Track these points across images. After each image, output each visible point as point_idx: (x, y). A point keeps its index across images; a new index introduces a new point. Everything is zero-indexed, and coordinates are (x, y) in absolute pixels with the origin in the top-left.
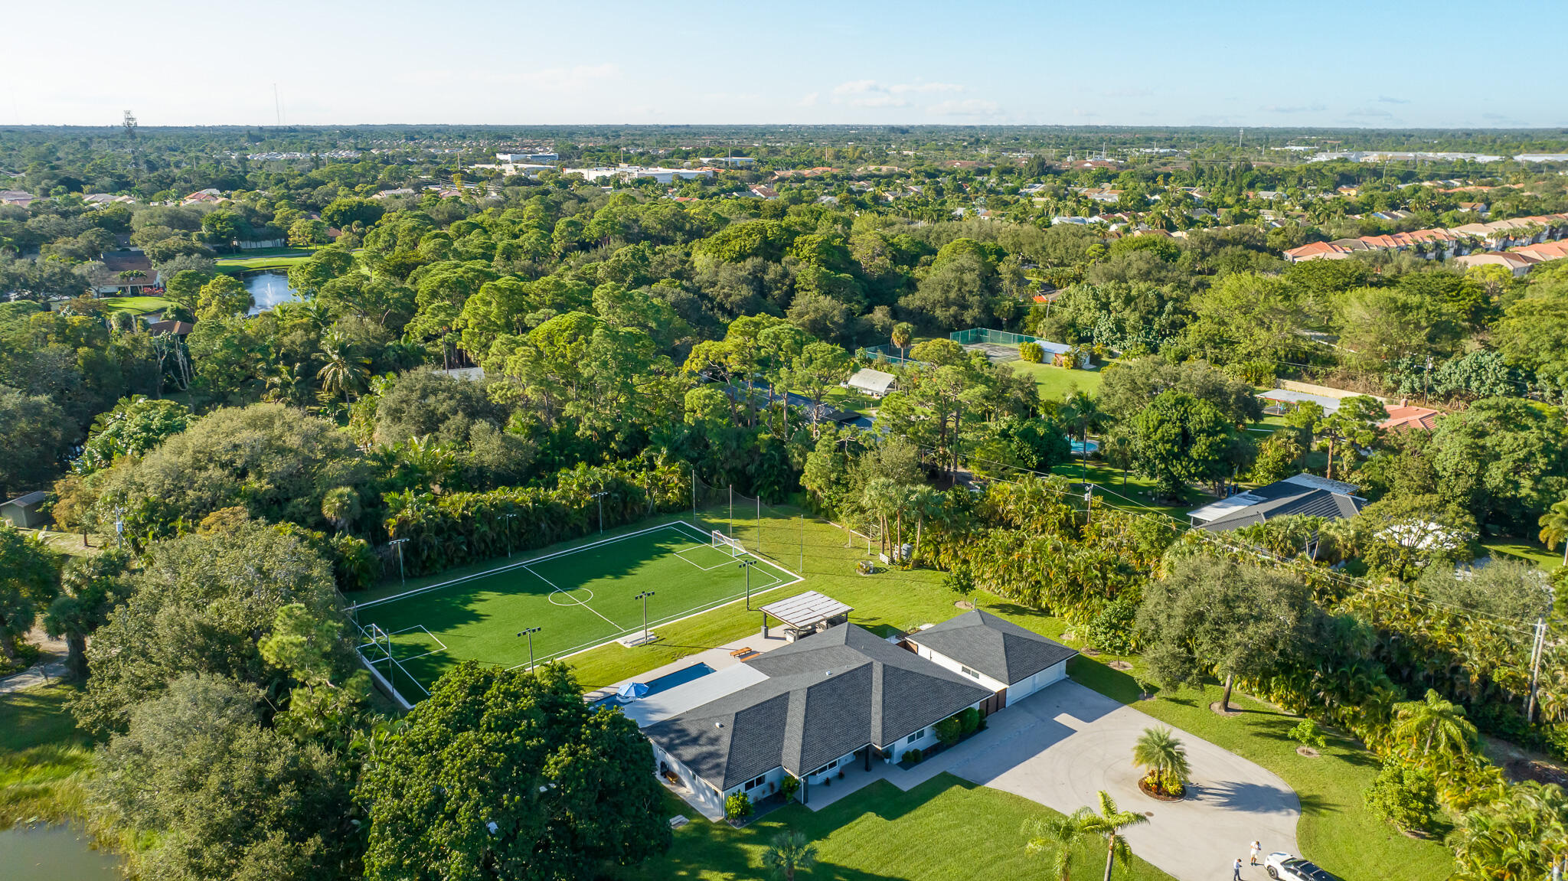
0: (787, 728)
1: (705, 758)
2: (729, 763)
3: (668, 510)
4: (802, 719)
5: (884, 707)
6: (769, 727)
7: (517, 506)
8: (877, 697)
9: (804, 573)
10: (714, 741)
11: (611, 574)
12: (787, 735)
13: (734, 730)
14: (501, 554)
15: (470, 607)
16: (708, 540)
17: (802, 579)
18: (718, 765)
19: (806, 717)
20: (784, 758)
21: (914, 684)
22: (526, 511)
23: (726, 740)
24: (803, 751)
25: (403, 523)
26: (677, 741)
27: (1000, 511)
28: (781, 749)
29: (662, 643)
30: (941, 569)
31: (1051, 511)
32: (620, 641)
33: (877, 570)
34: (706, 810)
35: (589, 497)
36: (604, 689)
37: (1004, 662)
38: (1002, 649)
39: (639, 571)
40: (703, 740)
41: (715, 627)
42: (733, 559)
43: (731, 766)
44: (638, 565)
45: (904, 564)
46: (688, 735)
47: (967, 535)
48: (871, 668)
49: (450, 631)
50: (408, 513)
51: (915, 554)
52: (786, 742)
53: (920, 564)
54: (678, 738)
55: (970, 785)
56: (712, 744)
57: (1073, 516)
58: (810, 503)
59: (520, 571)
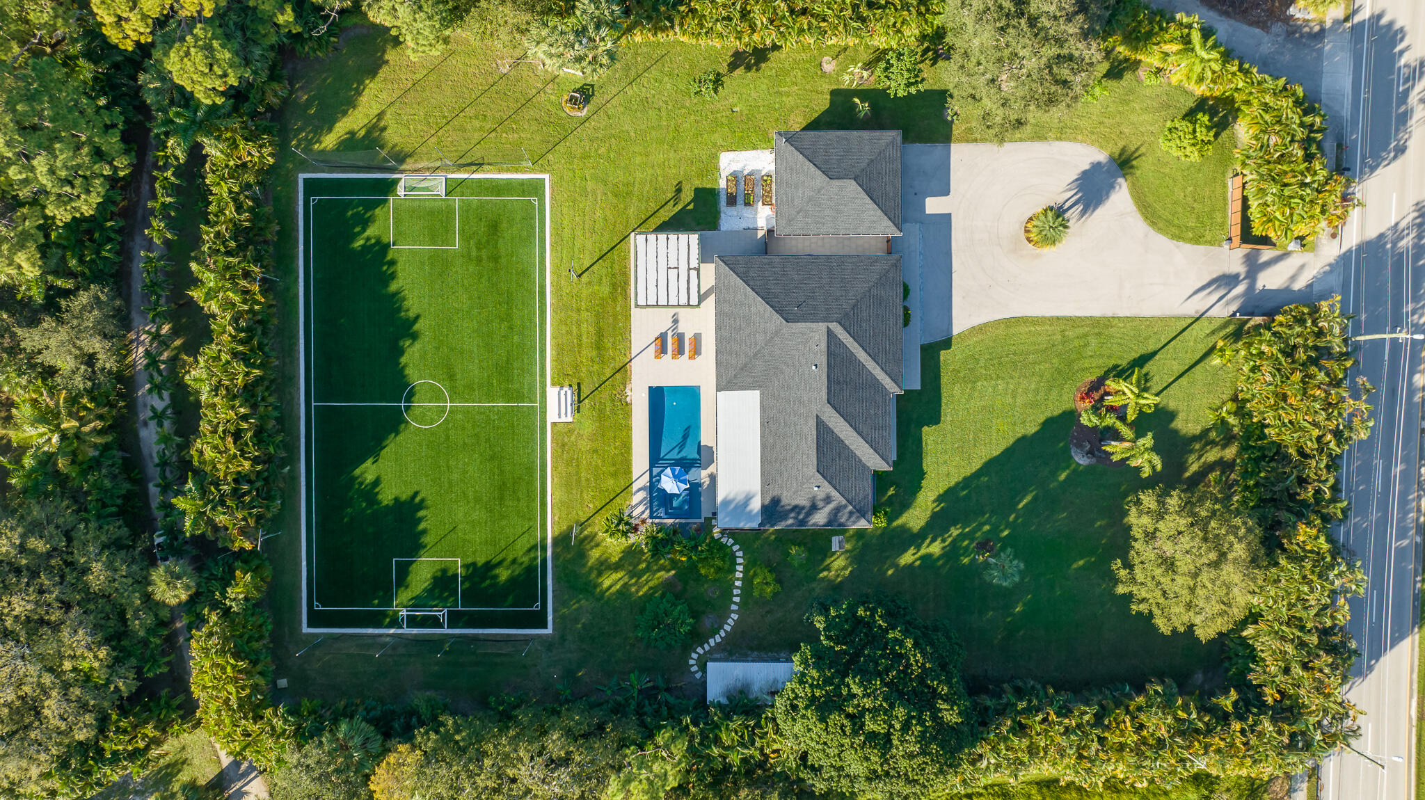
0: (846, 442)
1: (836, 515)
2: (854, 507)
4: (850, 428)
6: (839, 455)
8: (862, 356)
10: (828, 499)
11: (401, 338)
12: (852, 447)
13: (830, 483)
15: (385, 499)
16: (384, 188)
17: (546, 178)
18: (851, 513)
19: (850, 425)
20: (869, 464)
23: (835, 494)
24: (876, 451)
26: (801, 517)
28: (860, 461)
29: (585, 391)
32: (552, 417)
36: (635, 487)
37: (879, 212)
38: (867, 199)
39: (412, 305)
42: (449, 202)
44: (397, 297)
48: (832, 332)
49: (427, 539)
52: (858, 453)
55: (947, 343)
56: (829, 503)
59: (324, 413)
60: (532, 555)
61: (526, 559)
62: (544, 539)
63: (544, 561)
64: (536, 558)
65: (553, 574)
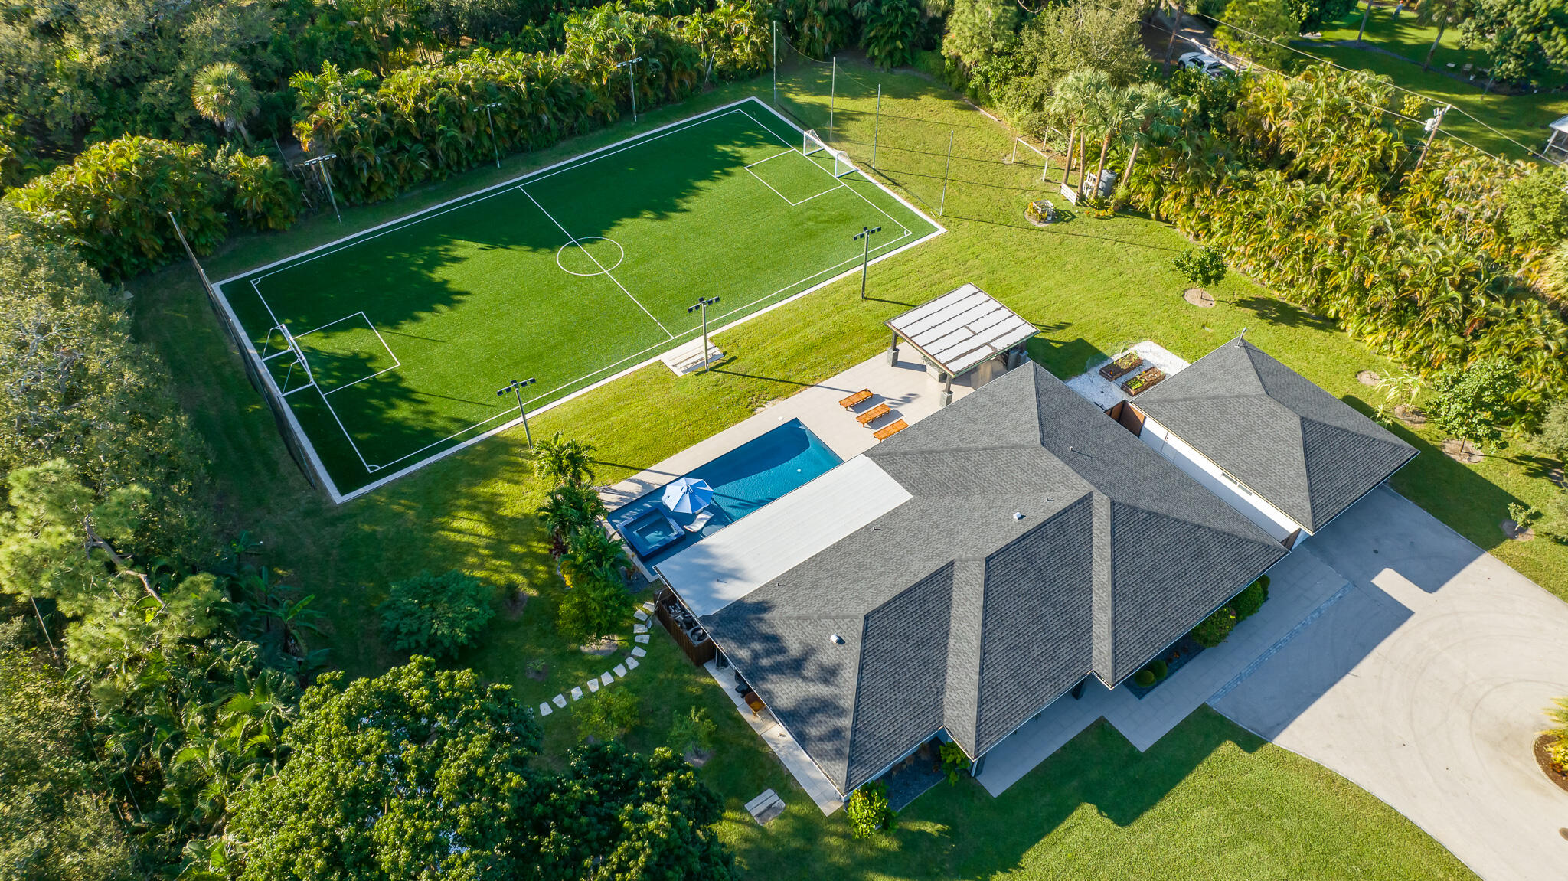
0: (952, 642)
1: (814, 711)
2: (855, 730)
3: (737, 76)
4: (978, 629)
5: (1114, 597)
6: (922, 643)
7: (501, 88)
8: (1101, 574)
9: (947, 217)
10: (829, 674)
11: (651, 209)
12: (952, 660)
13: (863, 653)
14: (484, 164)
15: (439, 274)
16: (796, 140)
17: (942, 230)
18: (836, 733)
19: (984, 625)
20: (948, 712)
21: (1161, 540)
22: (517, 97)
23: (849, 676)
24: (981, 702)
25: (322, 129)
26: (765, 662)
27: (1266, 127)
28: (941, 691)
29: (732, 367)
30: (1159, 218)
31: (1358, 140)
32: (668, 358)
33: (1058, 216)
34: (814, 783)
35: (614, 67)
36: (642, 476)
37: (1303, 481)
38: (1299, 454)
39: (694, 203)
40: (810, 670)
41: (811, 334)
42: (834, 182)
43: (859, 738)
44: (694, 190)
45: (1101, 205)
46: (782, 650)
47: (1218, 181)
48: (1090, 506)
49: (408, 327)
50: (327, 110)
51: (1121, 192)
52: (951, 677)
53: (1126, 208)
54: (768, 653)
55: (1251, 742)
56: (826, 681)
57: (1395, 153)
58: (950, 73)
59: (512, 199)
60: (452, 426)
61: (440, 423)
62: (488, 427)
63: (453, 443)
64: (450, 432)
65: (436, 463)
